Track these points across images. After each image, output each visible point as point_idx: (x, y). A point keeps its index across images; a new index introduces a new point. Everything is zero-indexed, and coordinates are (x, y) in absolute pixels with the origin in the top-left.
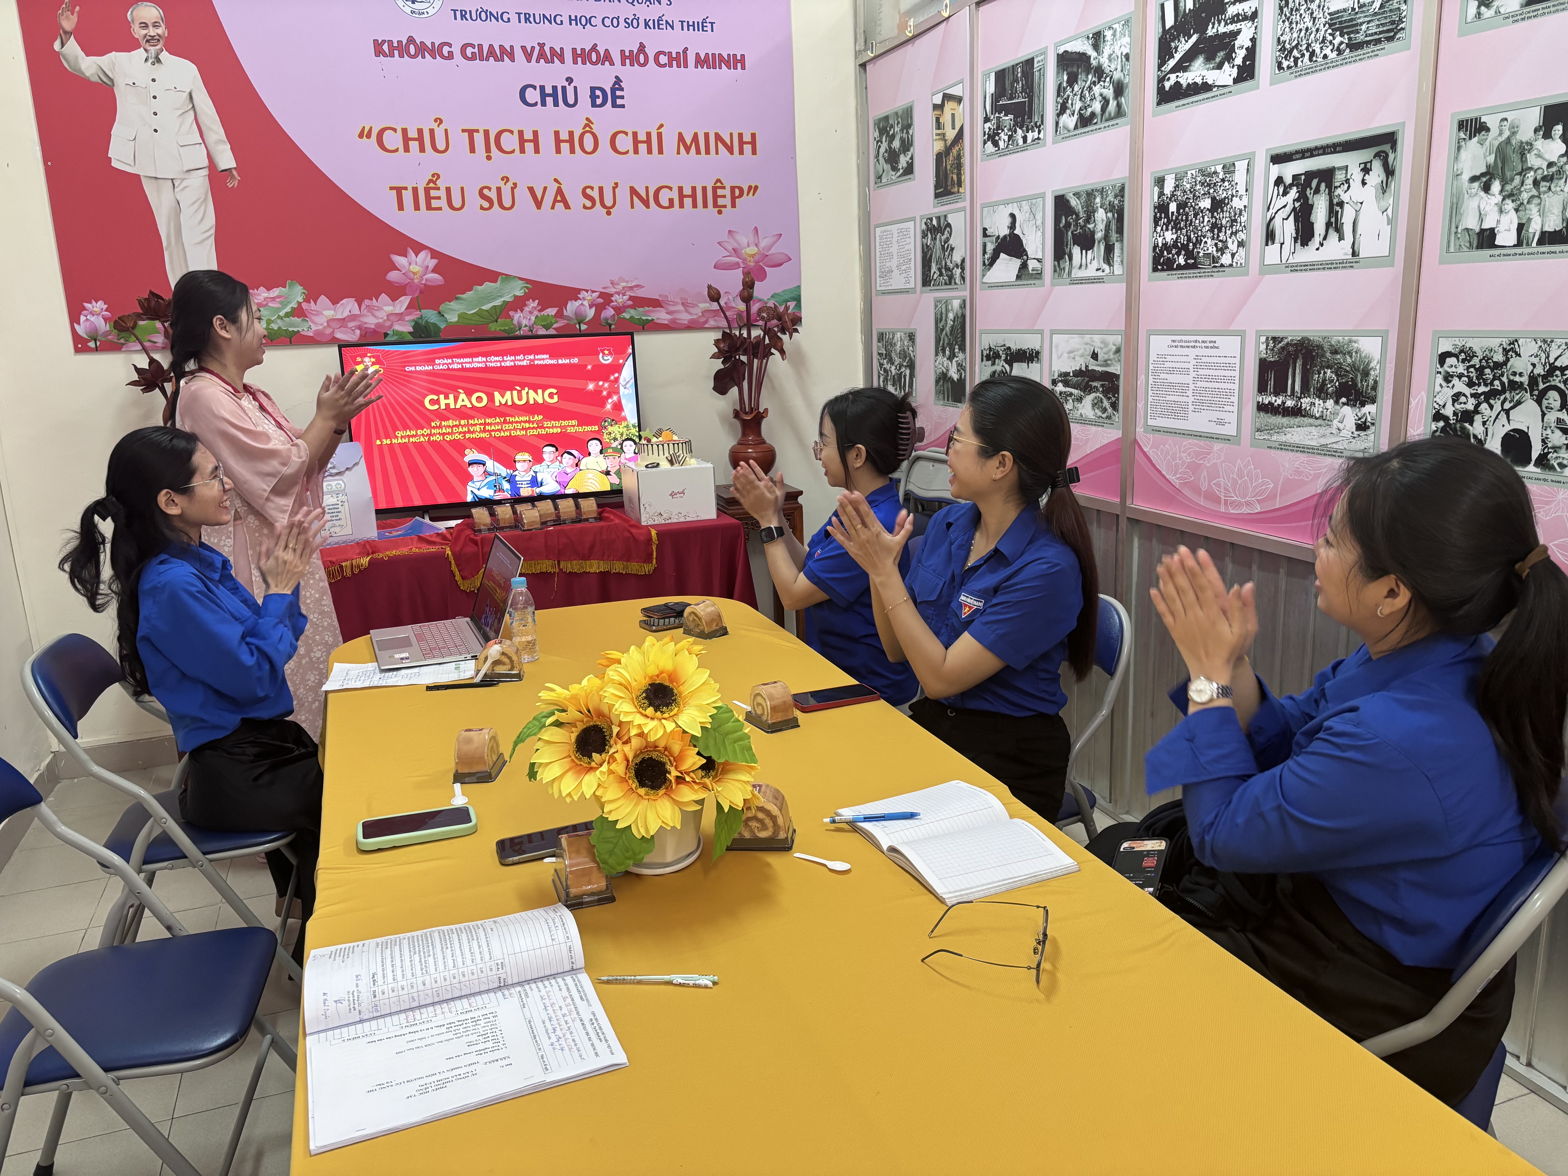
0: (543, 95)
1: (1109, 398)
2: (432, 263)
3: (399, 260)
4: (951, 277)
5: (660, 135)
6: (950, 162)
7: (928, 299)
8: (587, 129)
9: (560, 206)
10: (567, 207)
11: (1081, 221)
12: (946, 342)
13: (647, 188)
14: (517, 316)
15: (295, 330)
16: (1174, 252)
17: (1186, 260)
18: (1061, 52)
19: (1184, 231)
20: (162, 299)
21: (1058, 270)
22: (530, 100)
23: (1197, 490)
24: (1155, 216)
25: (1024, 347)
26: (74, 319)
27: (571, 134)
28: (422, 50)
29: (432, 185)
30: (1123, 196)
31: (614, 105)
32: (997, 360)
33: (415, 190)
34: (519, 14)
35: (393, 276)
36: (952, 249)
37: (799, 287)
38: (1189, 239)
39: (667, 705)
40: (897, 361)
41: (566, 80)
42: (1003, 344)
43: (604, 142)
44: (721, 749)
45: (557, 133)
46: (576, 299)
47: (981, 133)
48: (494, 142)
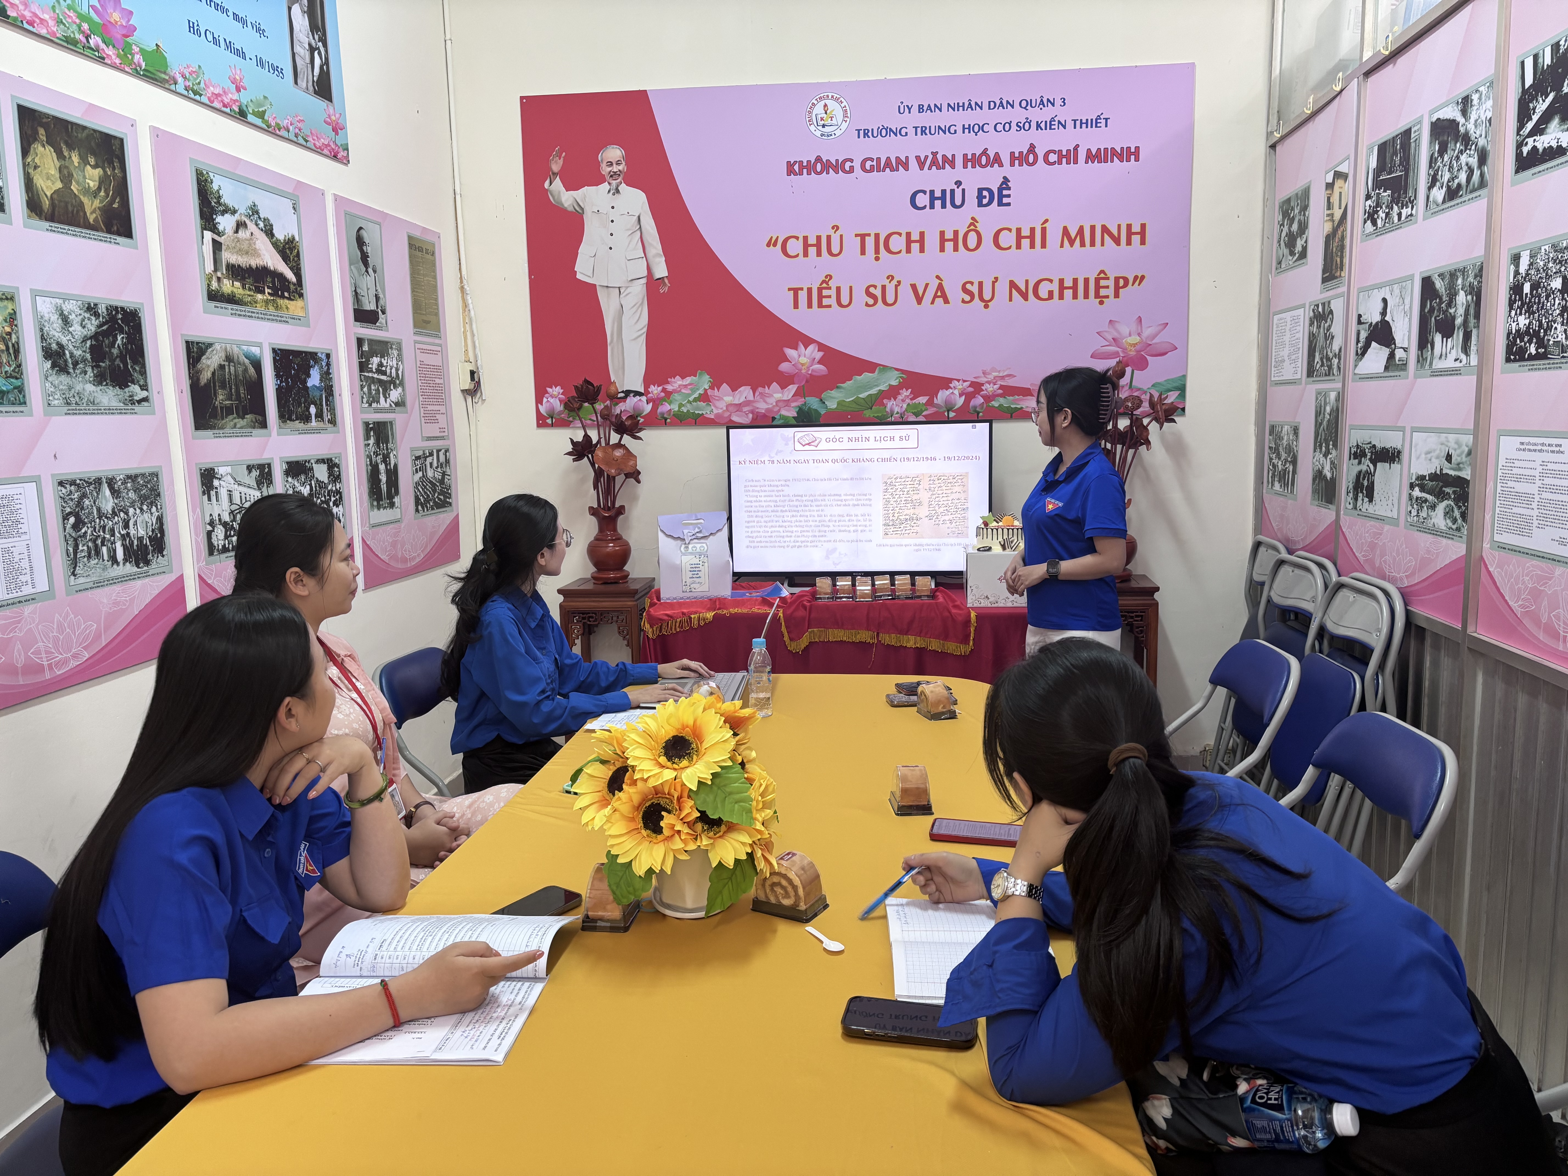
0: (933, 198)
1: (1459, 507)
2: (819, 355)
4: (1330, 367)
5: (1044, 230)
6: (1335, 244)
7: (1311, 390)
8: (972, 227)
9: (939, 301)
10: (946, 301)
11: (1443, 305)
12: (1323, 437)
13: (1027, 282)
14: (890, 404)
15: (700, 412)
16: (1526, 339)
17: (1537, 350)
18: (1434, 120)
19: (1536, 315)
20: (592, 385)
21: (1421, 360)
22: (919, 204)
23: (1537, 622)
24: (1510, 299)
25: (1388, 446)
26: (539, 401)
27: (956, 233)
28: (828, 166)
29: (824, 285)
30: (1481, 277)
31: (1000, 204)
33: (810, 290)
34: (916, 128)
35: (784, 367)
36: (1333, 337)
37: (1184, 377)
38: (1541, 325)
39: (681, 757)
40: (1284, 455)
41: (956, 183)
42: (1369, 441)
43: (987, 239)
44: (719, 805)
45: (942, 233)
46: (948, 388)
47: (1362, 212)
48: (883, 244)
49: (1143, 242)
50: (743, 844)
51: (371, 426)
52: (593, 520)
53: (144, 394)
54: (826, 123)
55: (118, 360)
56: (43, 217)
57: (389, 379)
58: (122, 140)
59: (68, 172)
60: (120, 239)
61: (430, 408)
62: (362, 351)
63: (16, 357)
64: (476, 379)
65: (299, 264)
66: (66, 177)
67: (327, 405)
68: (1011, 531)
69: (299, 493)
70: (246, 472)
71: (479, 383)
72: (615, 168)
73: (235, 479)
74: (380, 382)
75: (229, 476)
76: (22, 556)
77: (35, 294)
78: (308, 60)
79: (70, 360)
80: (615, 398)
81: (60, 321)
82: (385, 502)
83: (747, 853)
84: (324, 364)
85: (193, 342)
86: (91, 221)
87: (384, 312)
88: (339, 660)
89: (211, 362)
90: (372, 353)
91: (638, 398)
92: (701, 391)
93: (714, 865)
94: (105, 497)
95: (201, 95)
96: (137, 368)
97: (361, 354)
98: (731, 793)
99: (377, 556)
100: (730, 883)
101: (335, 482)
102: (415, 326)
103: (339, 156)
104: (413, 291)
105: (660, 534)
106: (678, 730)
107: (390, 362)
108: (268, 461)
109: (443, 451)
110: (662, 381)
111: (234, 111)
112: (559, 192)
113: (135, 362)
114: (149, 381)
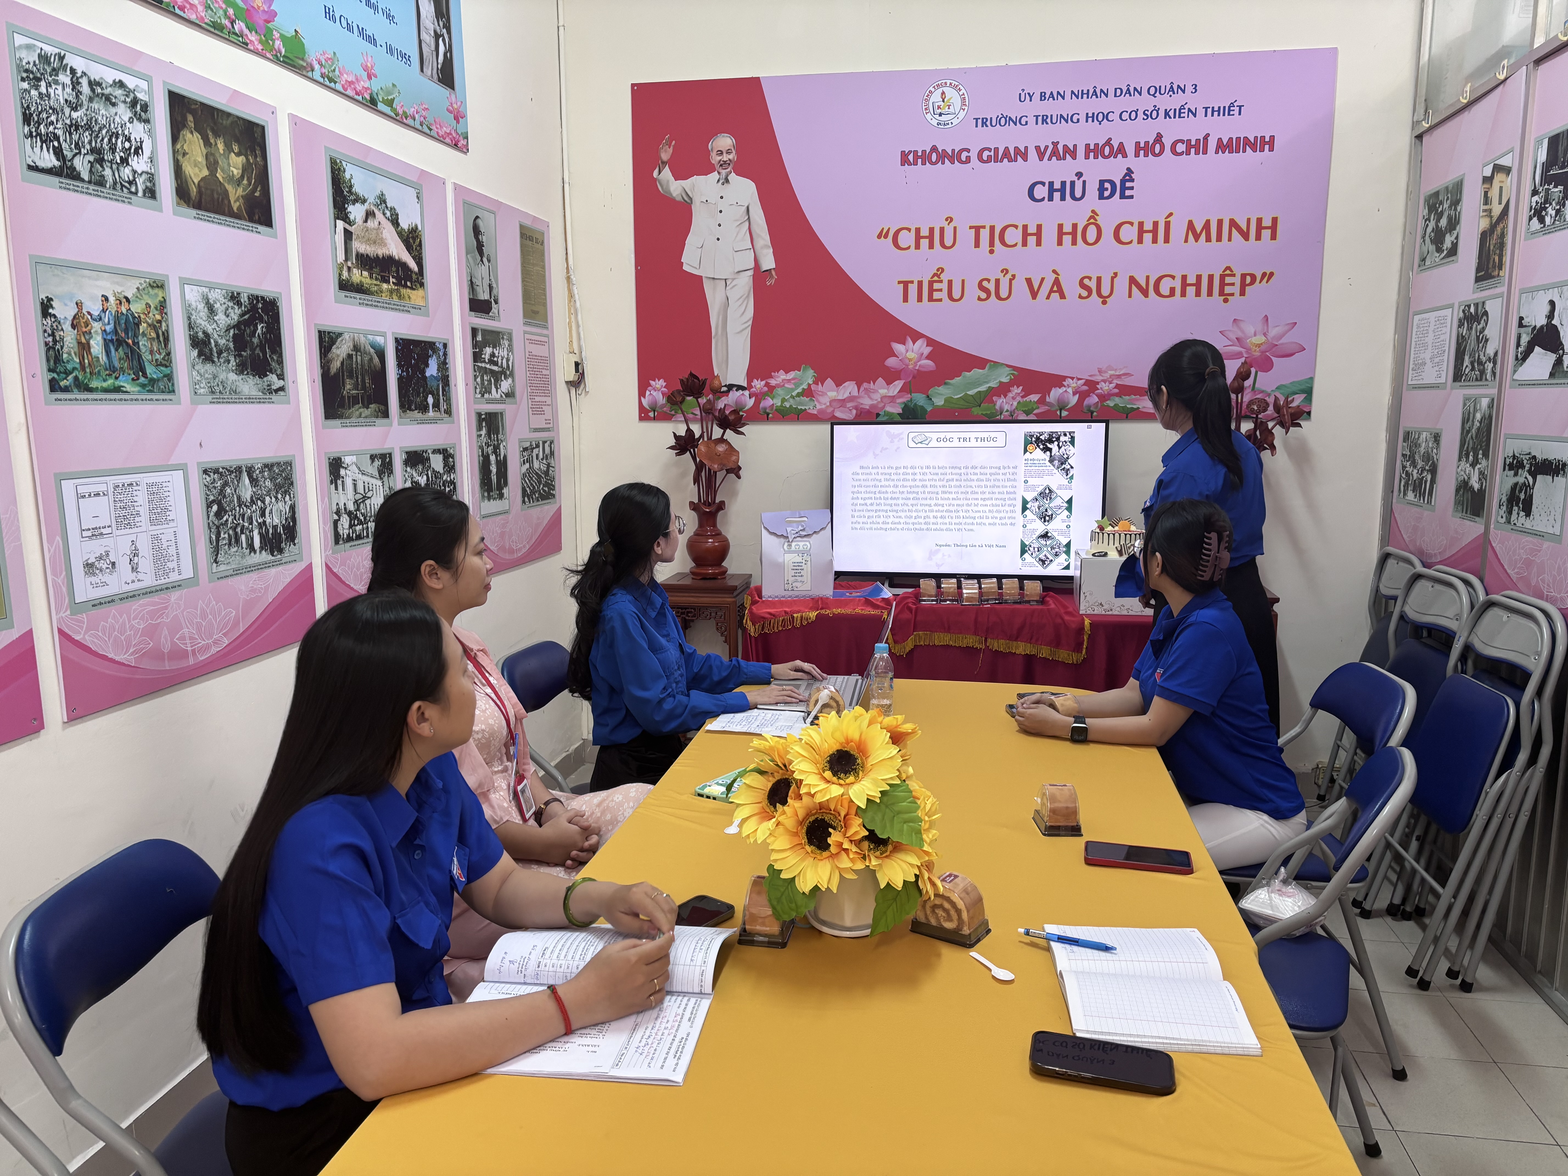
0: (1051, 190)
2: (927, 350)
5: (1167, 224)
6: (1493, 242)
7: (1458, 395)
8: (1092, 221)
9: (1055, 296)
10: (1063, 296)
12: (1471, 445)
13: (1148, 277)
14: (1000, 402)
15: (803, 408)
20: (697, 379)
22: (1038, 196)
25: (1551, 458)
26: (642, 394)
27: (1075, 226)
28: (943, 156)
29: (936, 278)
31: (1123, 196)
32: (1520, 471)
33: (920, 284)
34: (1037, 116)
35: (891, 362)
37: (1312, 379)
39: (847, 772)
40: (1420, 464)
41: (1076, 175)
42: (1528, 451)
43: (1108, 233)
44: (888, 825)
45: (1060, 226)
46: (1061, 386)
47: (1526, 208)
48: (998, 236)
49: (1274, 237)
50: (912, 865)
51: (483, 417)
52: (694, 514)
53: (281, 383)
54: (943, 111)
55: (258, 348)
56: (191, 205)
57: (500, 369)
58: (263, 128)
59: (214, 160)
60: (261, 228)
61: (537, 399)
62: (476, 342)
63: (166, 345)
64: (581, 371)
65: (421, 254)
66: (212, 164)
67: (443, 395)
68: (1128, 536)
69: (417, 483)
70: (369, 462)
71: (583, 374)
73: (359, 469)
74: (492, 372)
75: (354, 466)
76: (169, 543)
78: (433, 47)
79: (215, 349)
80: (718, 392)
81: (206, 309)
83: (916, 875)
84: (441, 354)
85: (324, 332)
86: (235, 209)
88: (472, 654)
89: (341, 351)
90: (485, 343)
91: (741, 392)
92: (805, 386)
93: (882, 886)
94: (245, 485)
95: (336, 83)
96: (275, 358)
97: (475, 345)
98: (899, 813)
100: (894, 905)
101: (449, 472)
102: (525, 316)
103: (459, 145)
104: (523, 281)
105: (764, 532)
106: (841, 744)
107: (502, 353)
108: (389, 451)
109: (548, 442)
110: (766, 375)
111: (366, 99)
113: (273, 352)
114: (285, 371)
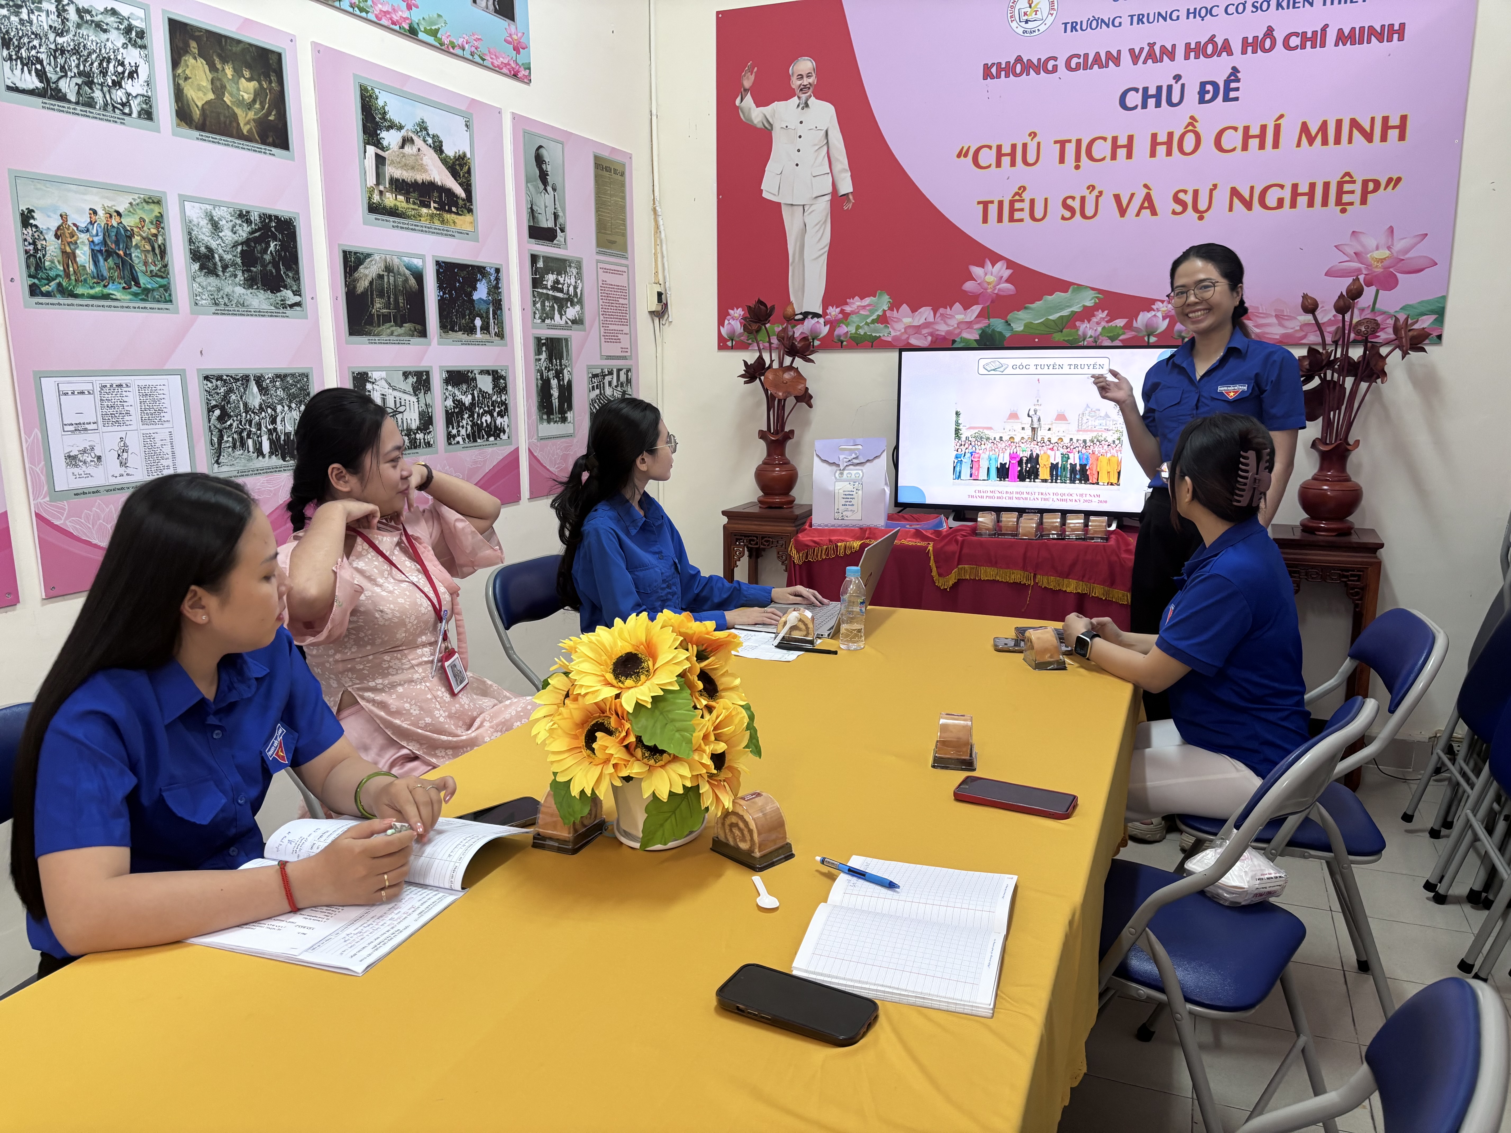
0: (1146, 96)
2: (1007, 273)
3: (976, 271)
5: (1277, 128)
8: (1190, 128)
9: (1146, 212)
10: (1154, 213)
13: (1252, 188)
14: (1083, 327)
15: (877, 335)
20: (765, 306)
22: (1130, 104)
26: (721, 322)
27: (1170, 135)
28: (1028, 67)
29: (1017, 197)
33: (1001, 203)
34: (1132, 16)
35: (969, 286)
37: (1444, 297)
39: (627, 676)
41: (1174, 78)
43: (1208, 141)
44: (659, 732)
45: (1154, 136)
46: (1150, 310)
48: (1085, 151)
49: (1402, 137)
50: (684, 777)
51: (543, 341)
52: (763, 444)
53: (297, 299)
54: (1029, 18)
55: (270, 265)
57: (566, 296)
58: (279, 55)
60: (275, 150)
61: (611, 327)
62: (537, 268)
63: (162, 258)
64: (664, 301)
65: (470, 181)
66: (218, 88)
67: (494, 318)
70: (402, 378)
71: (666, 305)
72: (806, 81)
73: (389, 384)
74: (555, 299)
75: (383, 381)
76: (163, 442)
77: (183, 199)
79: (219, 264)
80: (791, 320)
81: (210, 226)
82: (556, 416)
83: (687, 787)
84: (493, 278)
85: (350, 252)
86: (245, 132)
87: (562, 230)
89: (370, 271)
90: (548, 270)
92: (880, 312)
93: (648, 796)
94: (253, 393)
95: (367, 12)
96: (290, 274)
97: (535, 270)
98: (673, 720)
99: (545, 467)
101: (500, 393)
102: (598, 246)
103: (520, 75)
104: (598, 210)
105: (817, 460)
106: (632, 646)
107: (568, 281)
108: (427, 369)
109: (624, 370)
110: (841, 302)
111: (404, 28)
112: (750, 109)
113: (288, 268)
114: (302, 287)
